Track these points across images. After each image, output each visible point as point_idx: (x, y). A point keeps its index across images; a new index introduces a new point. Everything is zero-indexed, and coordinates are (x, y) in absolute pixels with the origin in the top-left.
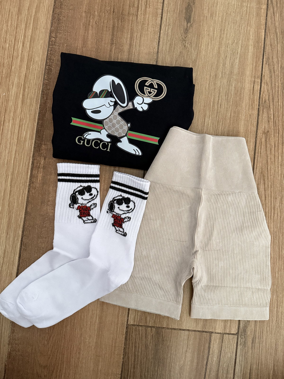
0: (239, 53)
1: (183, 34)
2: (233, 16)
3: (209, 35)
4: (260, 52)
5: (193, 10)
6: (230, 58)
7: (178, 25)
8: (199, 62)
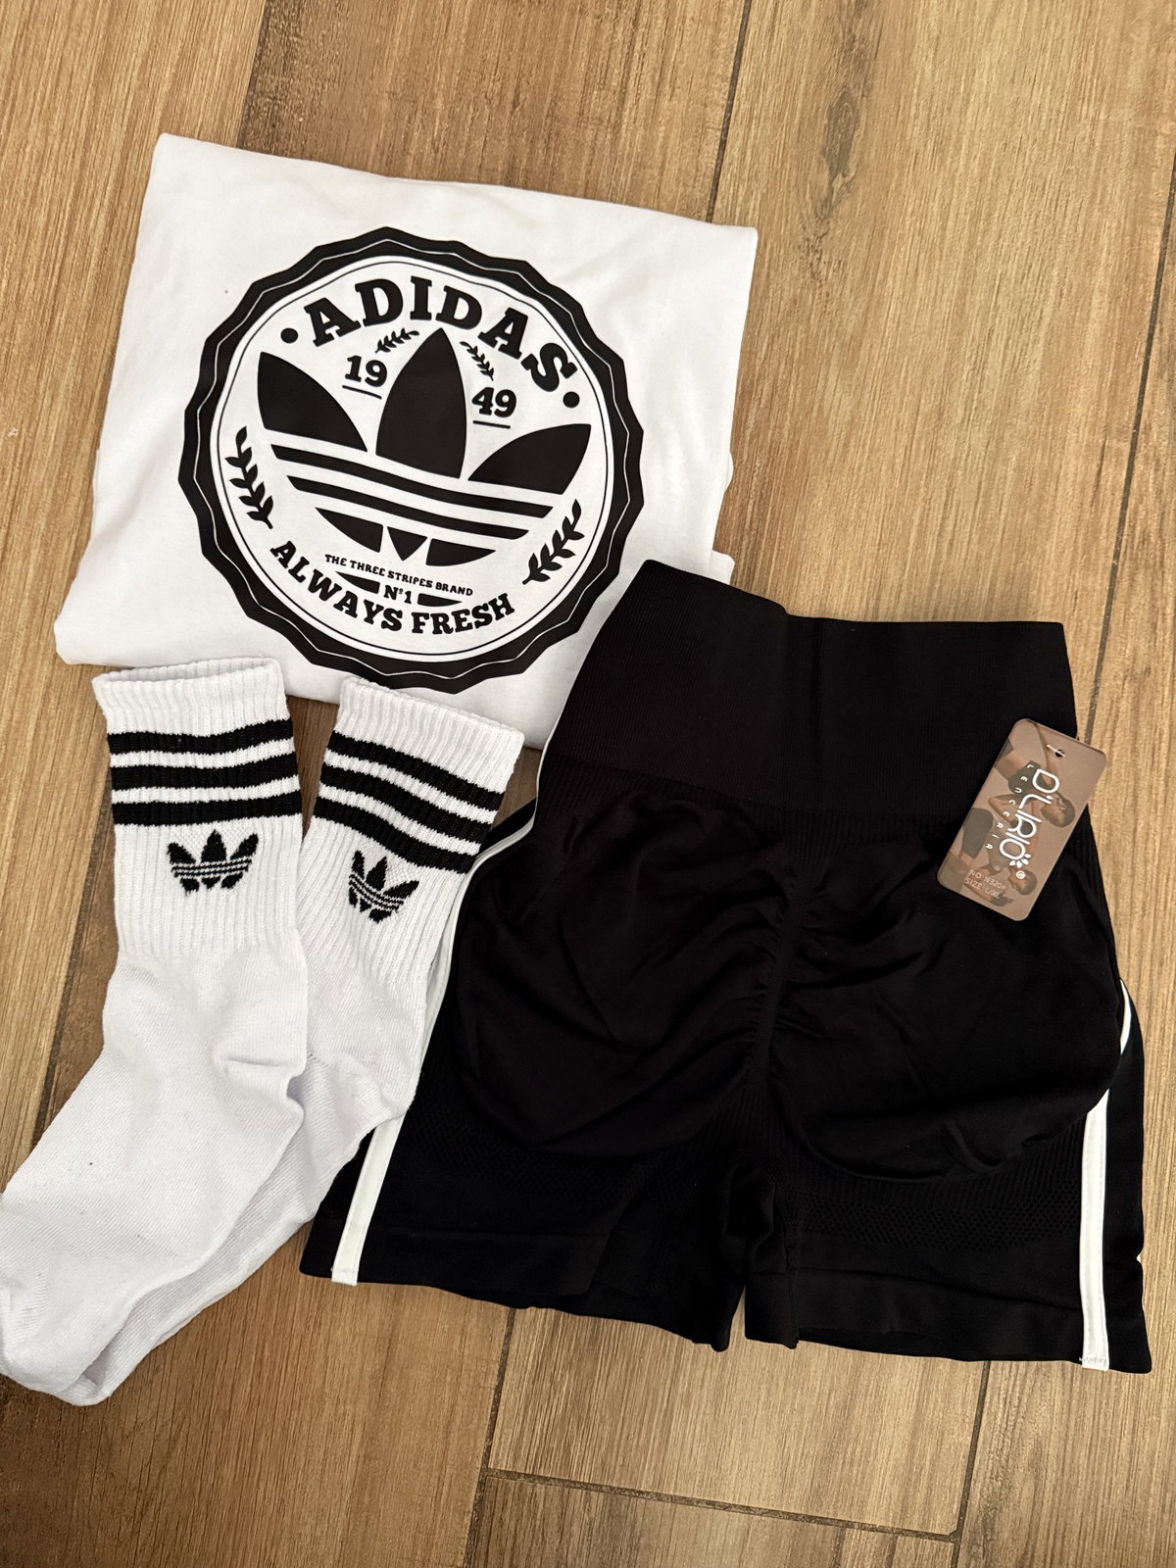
0: (1047, 320)
1: (813, 220)
2: (1033, 158)
3: (921, 232)
4: (1138, 323)
5: (863, 118)
6: (1008, 341)
7: (793, 184)
8: (871, 347)
